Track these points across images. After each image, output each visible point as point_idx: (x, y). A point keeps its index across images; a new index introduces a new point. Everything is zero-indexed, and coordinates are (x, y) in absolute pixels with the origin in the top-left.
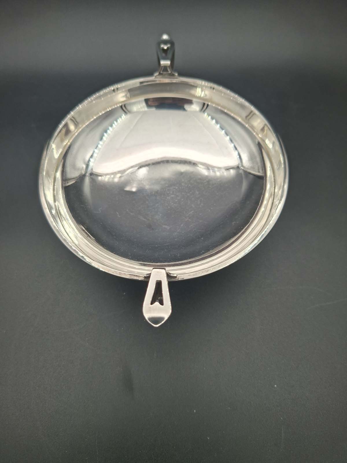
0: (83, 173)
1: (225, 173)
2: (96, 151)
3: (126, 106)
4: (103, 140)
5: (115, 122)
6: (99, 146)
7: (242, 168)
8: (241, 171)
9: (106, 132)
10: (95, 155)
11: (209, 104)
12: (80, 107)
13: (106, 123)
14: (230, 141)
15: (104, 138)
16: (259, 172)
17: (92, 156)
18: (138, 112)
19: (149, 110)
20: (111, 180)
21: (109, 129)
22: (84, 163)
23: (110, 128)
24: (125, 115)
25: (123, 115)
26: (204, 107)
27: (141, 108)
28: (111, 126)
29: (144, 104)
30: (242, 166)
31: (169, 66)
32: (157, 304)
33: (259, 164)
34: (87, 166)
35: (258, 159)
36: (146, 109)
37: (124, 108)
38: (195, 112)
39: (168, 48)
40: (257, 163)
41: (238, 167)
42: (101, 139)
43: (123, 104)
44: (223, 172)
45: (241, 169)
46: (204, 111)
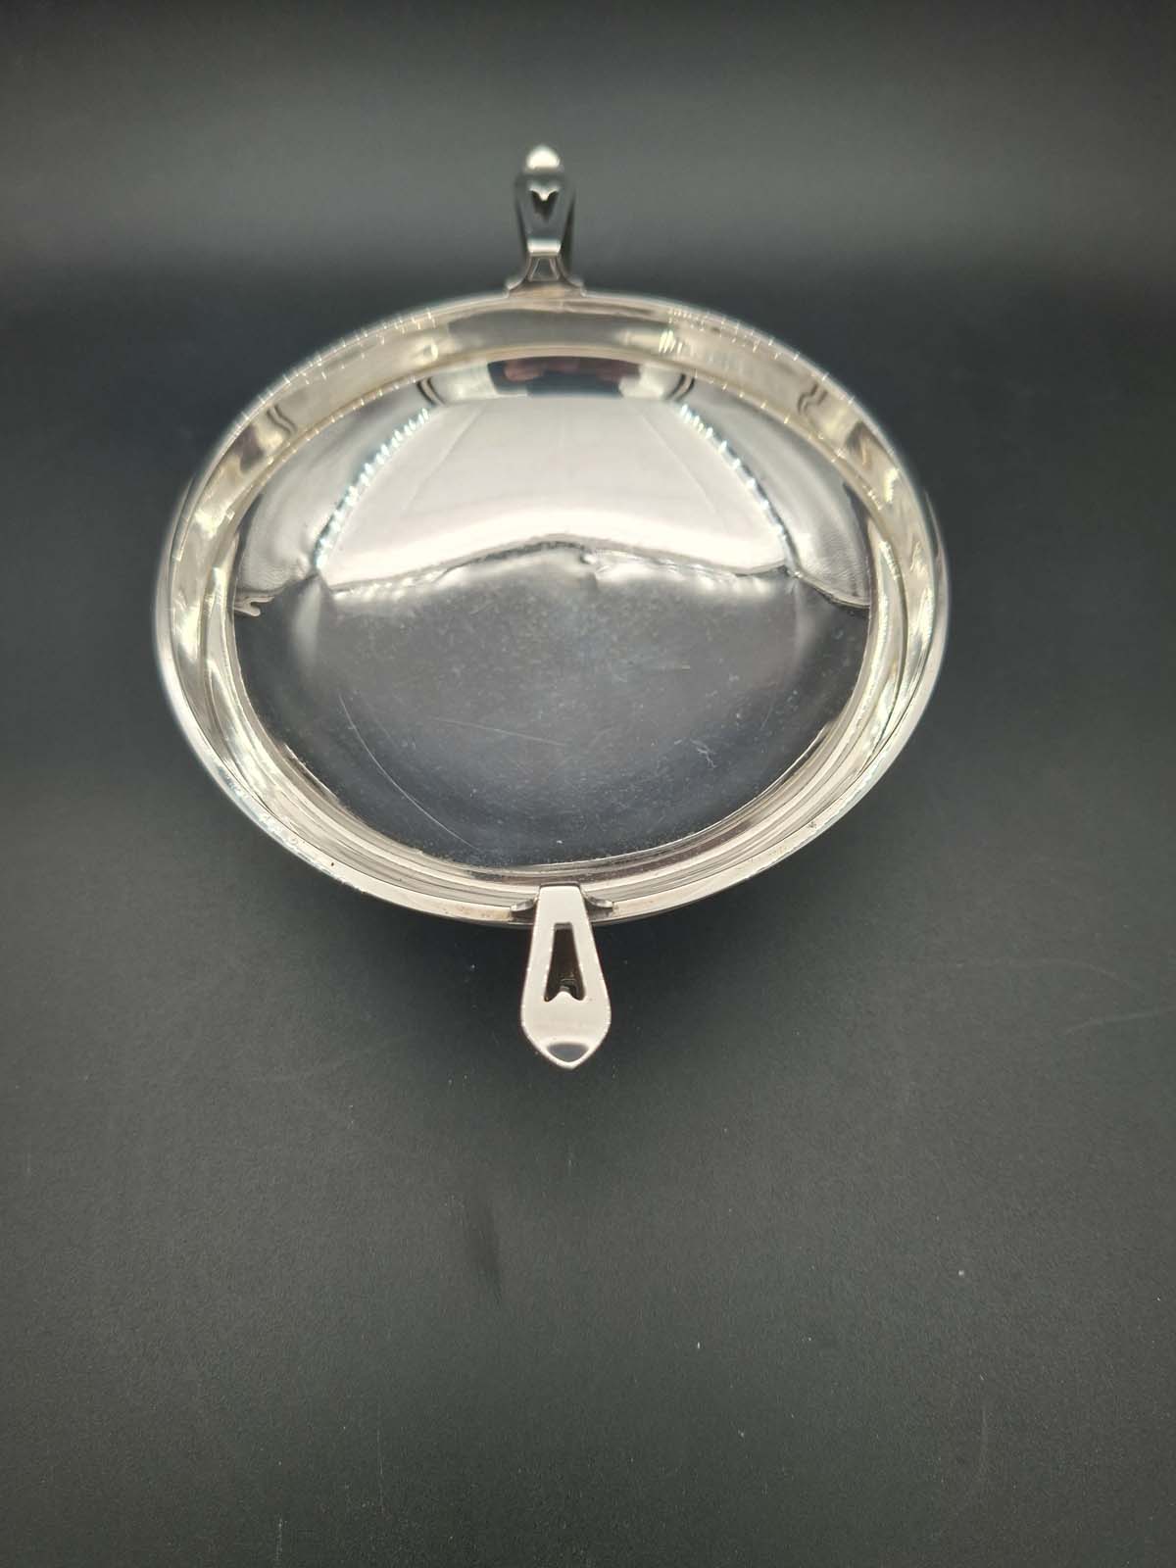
0: (301, 575)
1: (739, 587)
2: (340, 515)
3: (432, 381)
4: (358, 485)
5: (397, 433)
6: (350, 501)
7: (797, 573)
8: (792, 586)
9: (370, 458)
10: (335, 526)
11: (696, 377)
12: (287, 383)
13: (369, 434)
14: (757, 493)
15: (363, 478)
16: (855, 595)
17: (326, 531)
18: (468, 403)
19: (503, 396)
20: (383, 596)
21: (379, 451)
22: (303, 548)
23: (384, 448)
24: (428, 410)
25: (424, 410)
26: (682, 385)
27: (480, 389)
28: (388, 442)
29: (486, 378)
30: (799, 567)
31: (556, 258)
32: (564, 996)
33: (856, 567)
34: (313, 558)
35: (853, 552)
36: (492, 393)
37: (428, 390)
38: (650, 401)
39: (552, 197)
40: (848, 564)
41: (783, 572)
42: (355, 481)
43: (423, 377)
44: (727, 581)
45: (796, 577)
46: (680, 400)
